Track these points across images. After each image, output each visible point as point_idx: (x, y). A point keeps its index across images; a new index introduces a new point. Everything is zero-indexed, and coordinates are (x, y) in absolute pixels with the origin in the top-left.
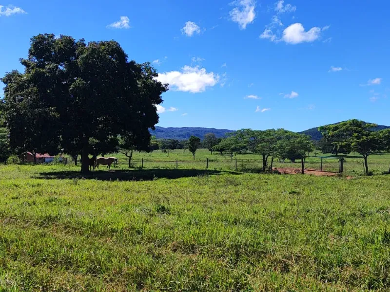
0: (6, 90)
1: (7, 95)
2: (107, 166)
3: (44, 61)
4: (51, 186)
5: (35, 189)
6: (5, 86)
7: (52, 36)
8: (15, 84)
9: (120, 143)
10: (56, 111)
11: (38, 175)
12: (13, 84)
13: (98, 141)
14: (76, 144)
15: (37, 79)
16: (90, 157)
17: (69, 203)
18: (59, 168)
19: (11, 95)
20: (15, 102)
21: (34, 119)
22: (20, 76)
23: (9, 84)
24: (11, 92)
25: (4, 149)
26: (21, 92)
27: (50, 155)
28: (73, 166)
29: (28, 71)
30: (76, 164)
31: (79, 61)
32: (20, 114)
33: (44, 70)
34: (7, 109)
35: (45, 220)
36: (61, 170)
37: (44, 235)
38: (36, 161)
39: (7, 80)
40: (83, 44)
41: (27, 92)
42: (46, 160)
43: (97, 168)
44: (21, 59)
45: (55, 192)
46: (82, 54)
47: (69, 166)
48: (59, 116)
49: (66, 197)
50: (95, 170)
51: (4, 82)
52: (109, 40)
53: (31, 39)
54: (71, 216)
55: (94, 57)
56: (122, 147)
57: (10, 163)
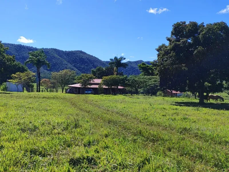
0: (158, 55)
1: (159, 58)
2: (215, 100)
3: (179, 38)
4: (184, 110)
5: (175, 111)
6: (158, 53)
7: (185, 23)
8: (163, 52)
9: (224, 86)
10: (185, 66)
11: (174, 103)
12: (162, 52)
13: (210, 85)
14: (197, 86)
15: (175, 48)
16: (205, 94)
17: (195, 121)
18: (185, 100)
19: (161, 58)
20: (163, 62)
21: (173, 71)
22: (166, 47)
23: (160, 52)
24: (161, 56)
25: (156, 88)
26: (166, 56)
27: (180, 92)
28: (194, 99)
29: (170, 44)
30: (196, 98)
31: (200, 36)
32: (166, 68)
33: (179, 43)
34: (159, 66)
35: (183, 130)
36: (187, 101)
37: (183, 139)
38: (173, 95)
39: (159, 50)
40: (203, 25)
41: (169, 56)
42: (178, 95)
43: (208, 101)
44: (167, 38)
45: (186, 114)
46: (202, 32)
47: (192, 99)
48: (187, 69)
49: (193, 118)
50: (208, 102)
51: (157, 51)
52: (219, 22)
53: (173, 26)
54: (198, 129)
55: (209, 33)
56: (226, 89)
57: (159, 96)
